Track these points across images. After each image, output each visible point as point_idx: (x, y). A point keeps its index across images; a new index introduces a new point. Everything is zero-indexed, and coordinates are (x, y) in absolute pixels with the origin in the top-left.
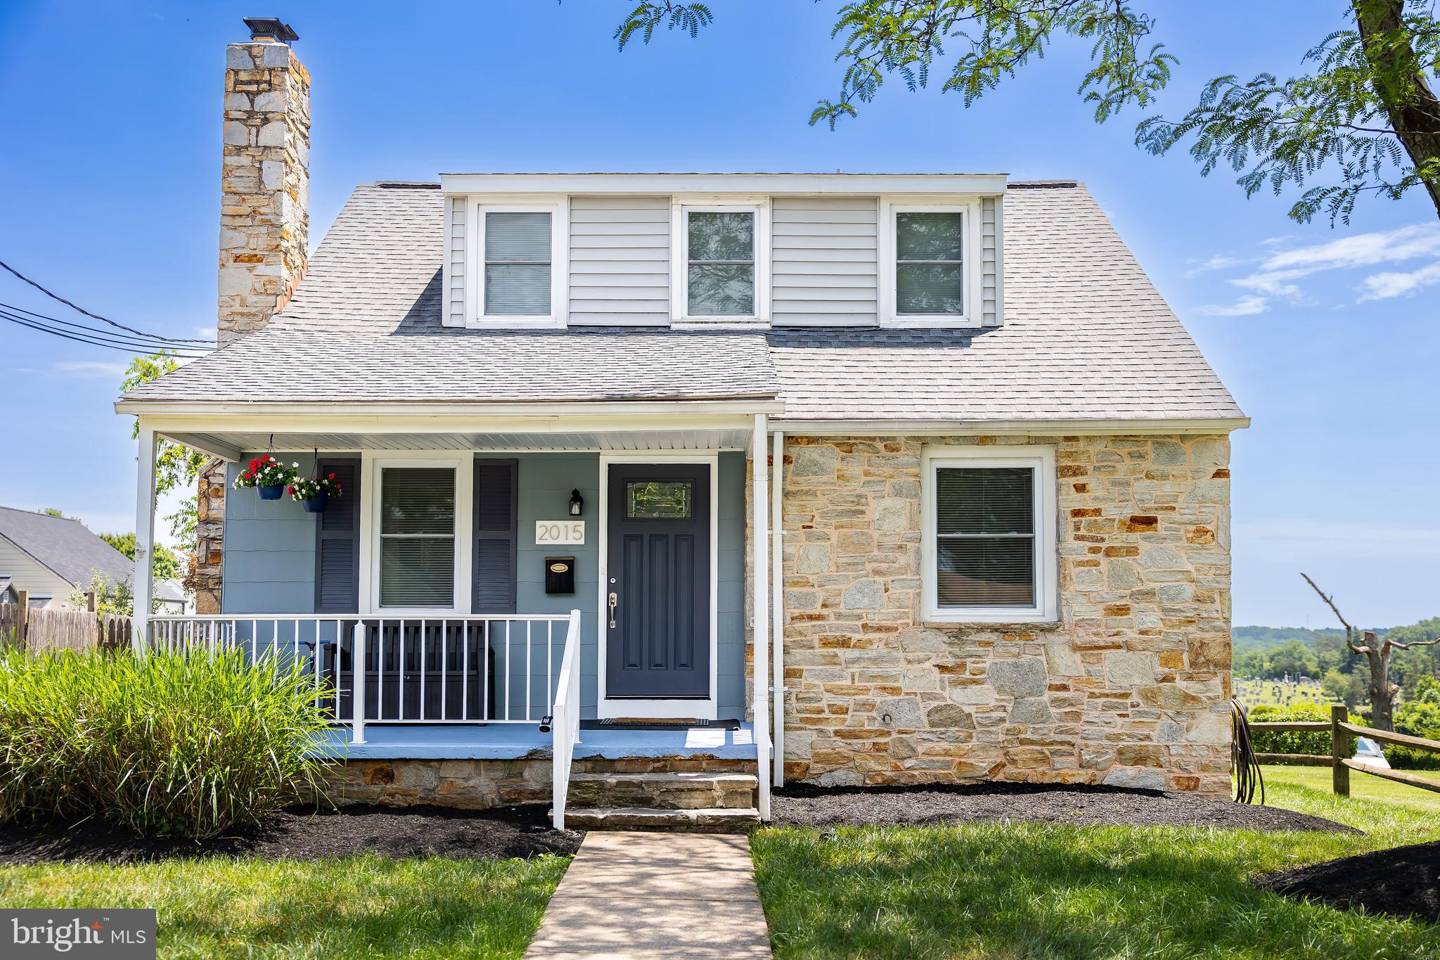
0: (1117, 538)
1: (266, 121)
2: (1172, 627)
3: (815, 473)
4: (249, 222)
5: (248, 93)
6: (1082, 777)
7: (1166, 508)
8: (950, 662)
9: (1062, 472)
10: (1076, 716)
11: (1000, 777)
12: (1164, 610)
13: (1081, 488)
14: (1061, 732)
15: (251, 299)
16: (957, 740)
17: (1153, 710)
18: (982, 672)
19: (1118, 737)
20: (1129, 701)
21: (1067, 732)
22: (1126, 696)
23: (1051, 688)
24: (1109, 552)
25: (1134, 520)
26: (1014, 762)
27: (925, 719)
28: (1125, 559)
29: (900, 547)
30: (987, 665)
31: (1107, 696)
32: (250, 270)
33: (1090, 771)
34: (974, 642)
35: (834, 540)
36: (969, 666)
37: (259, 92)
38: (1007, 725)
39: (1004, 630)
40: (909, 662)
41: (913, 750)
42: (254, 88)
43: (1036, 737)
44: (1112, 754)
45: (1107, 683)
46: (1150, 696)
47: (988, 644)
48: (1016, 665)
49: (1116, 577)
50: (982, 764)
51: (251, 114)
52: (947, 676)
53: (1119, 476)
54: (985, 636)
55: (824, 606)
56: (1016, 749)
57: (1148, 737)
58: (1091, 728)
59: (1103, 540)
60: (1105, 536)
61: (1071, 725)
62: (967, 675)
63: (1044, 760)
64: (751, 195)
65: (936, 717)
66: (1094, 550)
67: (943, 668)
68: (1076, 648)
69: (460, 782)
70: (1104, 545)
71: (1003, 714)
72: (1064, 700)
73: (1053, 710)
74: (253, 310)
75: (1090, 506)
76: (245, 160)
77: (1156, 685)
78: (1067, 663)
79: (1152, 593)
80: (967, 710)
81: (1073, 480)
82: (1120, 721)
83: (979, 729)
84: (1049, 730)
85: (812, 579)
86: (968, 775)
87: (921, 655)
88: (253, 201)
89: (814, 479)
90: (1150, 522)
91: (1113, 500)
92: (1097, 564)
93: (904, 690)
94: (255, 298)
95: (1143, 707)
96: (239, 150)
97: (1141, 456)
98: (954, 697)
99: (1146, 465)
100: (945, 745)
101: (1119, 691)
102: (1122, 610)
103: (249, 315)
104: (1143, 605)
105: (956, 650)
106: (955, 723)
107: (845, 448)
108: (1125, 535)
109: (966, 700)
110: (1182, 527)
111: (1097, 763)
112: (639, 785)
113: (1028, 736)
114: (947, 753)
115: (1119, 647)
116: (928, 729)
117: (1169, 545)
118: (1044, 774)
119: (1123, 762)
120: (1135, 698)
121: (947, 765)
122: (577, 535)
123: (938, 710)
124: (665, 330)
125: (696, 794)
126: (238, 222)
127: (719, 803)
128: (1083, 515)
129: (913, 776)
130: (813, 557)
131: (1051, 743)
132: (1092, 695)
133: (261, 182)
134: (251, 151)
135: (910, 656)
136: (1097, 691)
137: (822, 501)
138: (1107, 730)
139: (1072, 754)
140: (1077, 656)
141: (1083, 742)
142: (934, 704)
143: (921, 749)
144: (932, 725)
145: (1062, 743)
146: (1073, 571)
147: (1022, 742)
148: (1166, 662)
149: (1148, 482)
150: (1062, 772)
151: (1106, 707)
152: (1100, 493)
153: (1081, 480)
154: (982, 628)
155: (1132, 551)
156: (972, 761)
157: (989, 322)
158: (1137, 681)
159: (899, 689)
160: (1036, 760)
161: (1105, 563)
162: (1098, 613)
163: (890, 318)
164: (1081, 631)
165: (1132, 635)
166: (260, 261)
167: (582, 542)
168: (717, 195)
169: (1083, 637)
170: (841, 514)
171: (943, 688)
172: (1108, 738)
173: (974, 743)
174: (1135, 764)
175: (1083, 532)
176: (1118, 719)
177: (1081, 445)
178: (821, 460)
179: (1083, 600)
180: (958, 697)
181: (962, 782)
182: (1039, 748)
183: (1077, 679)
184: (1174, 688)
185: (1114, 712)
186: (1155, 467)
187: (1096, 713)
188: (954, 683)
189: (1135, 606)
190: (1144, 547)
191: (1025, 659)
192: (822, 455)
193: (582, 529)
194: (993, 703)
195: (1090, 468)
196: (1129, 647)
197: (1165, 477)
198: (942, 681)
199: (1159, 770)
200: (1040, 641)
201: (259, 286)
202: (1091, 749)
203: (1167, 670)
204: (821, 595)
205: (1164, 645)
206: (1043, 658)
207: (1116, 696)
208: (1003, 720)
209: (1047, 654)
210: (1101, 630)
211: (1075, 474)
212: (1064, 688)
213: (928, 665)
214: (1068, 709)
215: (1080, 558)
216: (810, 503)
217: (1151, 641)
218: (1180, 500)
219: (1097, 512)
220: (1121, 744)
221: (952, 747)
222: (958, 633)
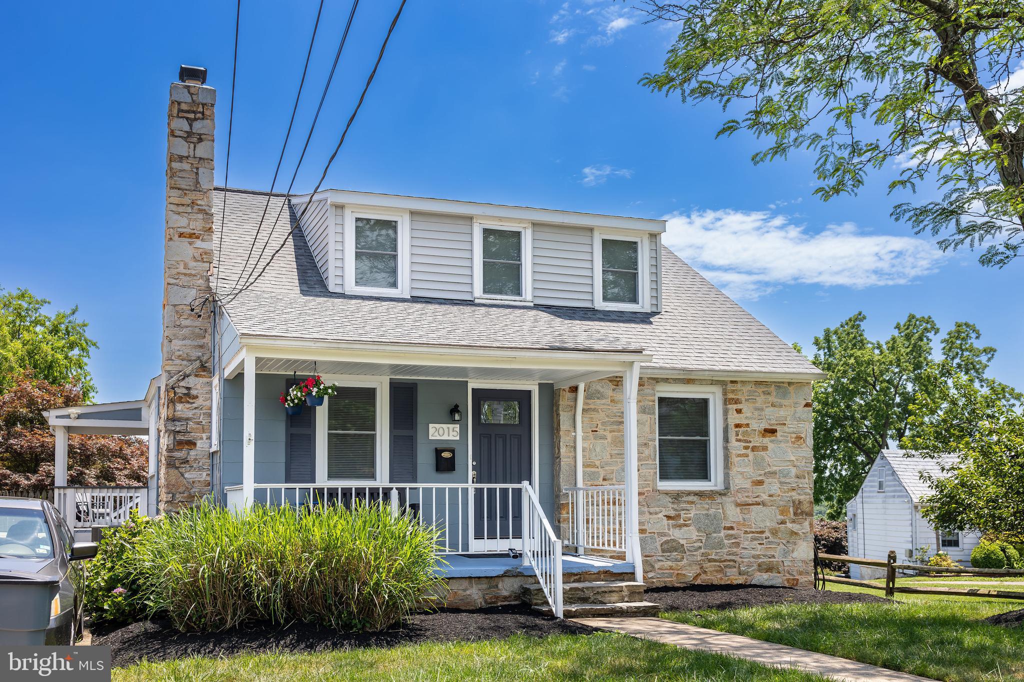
0: (757, 441)
1: (200, 140)
2: (785, 492)
3: (598, 398)
4: (189, 210)
5: (187, 119)
6: (740, 580)
7: (782, 424)
8: (672, 513)
9: (727, 401)
10: (737, 545)
11: (698, 582)
12: (781, 483)
13: (739, 411)
14: (730, 555)
15: (192, 264)
16: (676, 560)
17: (775, 540)
18: (690, 520)
19: (758, 557)
20: (764, 535)
21: (733, 554)
22: (762, 532)
23: (725, 528)
24: (754, 449)
25: (766, 430)
26: (705, 572)
27: (659, 548)
28: (762, 453)
29: (645, 444)
30: (692, 515)
31: (753, 532)
32: (190, 244)
33: (745, 577)
34: (685, 502)
35: (609, 439)
36: (682, 516)
37: (196, 119)
38: (703, 551)
39: (700, 494)
40: (651, 513)
41: (653, 567)
42: (192, 116)
43: (717, 558)
44: (755, 567)
45: (753, 525)
46: (774, 532)
47: (692, 503)
48: (707, 515)
49: (758, 464)
50: (690, 574)
51: (190, 134)
52: (671, 522)
53: (758, 405)
54: (691, 498)
55: (604, 480)
56: (707, 565)
57: (773, 556)
58: (746, 551)
59: (750, 442)
60: (751, 440)
61: (735, 550)
62: (682, 521)
63: (721, 570)
64: (521, 221)
65: (666, 546)
66: (746, 448)
67: (669, 517)
68: (738, 505)
69: (460, 592)
70: (751, 445)
71: (701, 544)
72: (732, 535)
73: (726, 541)
74: (193, 272)
75: (744, 422)
76: (186, 166)
77: (778, 526)
78: (733, 514)
79: (775, 473)
80: (682, 542)
81: (735, 407)
82: (759, 547)
83: (688, 553)
84: (723, 553)
85: (597, 463)
86: (682, 581)
87: (657, 509)
88: (193, 196)
89: (598, 401)
90: (773, 432)
91: (755, 419)
92: (747, 456)
93: (648, 531)
94: (195, 264)
95: (771, 539)
96: (181, 158)
97: (769, 394)
98: (675, 535)
99: (771, 399)
100: (670, 563)
101: (759, 530)
102: (760, 483)
103: (190, 275)
104: (770, 480)
105: (675, 506)
106: (676, 550)
107: (615, 383)
108: (761, 439)
109: (681, 536)
110: (789, 435)
111: (748, 572)
112: (582, 590)
113: (713, 557)
114: (671, 568)
115: (759, 504)
116: (661, 554)
117: (783, 445)
118: (721, 579)
119: (760, 571)
120: (767, 534)
121: (671, 575)
122: (455, 433)
123: (667, 542)
124: (470, 303)
125: (613, 594)
126: (181, 209)
127: (626, 599)
128: (740, 427)
129: (653, 582)
130: (598, 450)
131: (725, 561)
132: (746, 532)
133: (198, 182)
134: (191, 160)
135: (652, 510)
136: (748, 530)
137: (602, 415)
138: (753, 552)
139: (735, 567)
140: (738, 509)
141: (741, 560)
142: (665, 539)
143: (657, 566)
144: (663, 551)
145: (730, 561)
146: (735, 459)
147: (710, 561)
148: (782, 513)
149: (772, 409)
150: (731, 577)
151: (753, 539)
152: (749, 415)
153: (739, 406)
154: (689, 493)
155: (765, 449)
156: (684, 572)
157: (654, 310)
158: (768, 524)
159: (646, 530)
160: (717, 571)
161: (751, 455)
162: (747, 485)
163: (600, 304)
164: (740, 495)
165: (765, 497)
166: (198, 238)
167: (458, 438)
168: (500, 219)
169: (741, 498)
170: (613, 423)
171: (669, 529)
172: (753, 557)
173: (685, 561)
174: (767, 572)
175: (740, 437)
176: (758, 545)
177: (739, 386)
178: (602, 390)
179: (740, 477)
180: (677, 534)
181: (679, 585)
182: (718, 564)
183: (738, 523)
184: (786, 527)
185: (756, 542)
186: (776, 400)
187: (747, 543)
188: (675, 526)
189: (767, 481)
190: (771, 446)
191: (712, 511)
192: (602, 387)
193: (458, 430)
194: (695, 538)
195: (743, 399)
196: (763, 504)
197: (781, 406)
198: (668, 525)
199: (779, 575)
200: (719, 501)
201: (197, 255)
202: (745, 563)
203: (782, 517)
204: (602, 473)
205: (781, 503)
206: (721, 511)
207: (757, 533)
208: (700, 548)
209: (723, 508)
210: (750, 494)
211: (736, 403)
212: (732, 528)
213: (660, 515)
214: (733, 541)
215: (739, 452)
216: (595, 415)
217: (775, 500)
218: (788, 419)
219: (747, 425)
220: (760, 560)
221: (673, 564)
222: (677, 496)
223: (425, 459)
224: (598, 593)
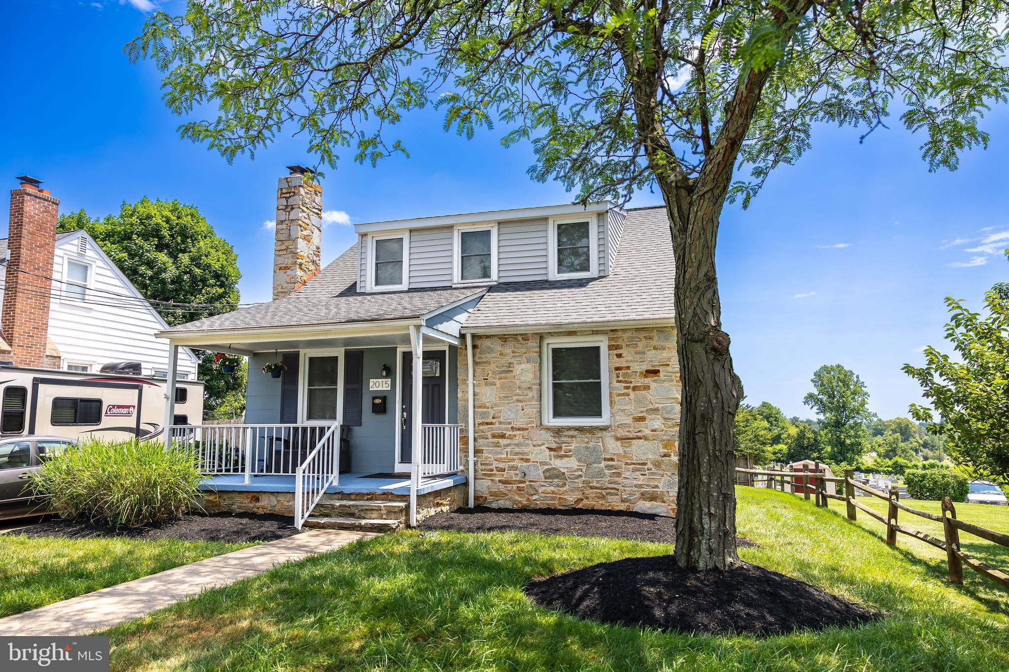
0: (639, 381)
1: (292, 209)
2: (669, 427)
3: (489, 353)
4: (285, 252)
5: (285, 197)
6: (623, 507)
7: (664, 365)
8: (554, 446)
9: (610, 348)
10: (619, 475)
11: (580, 506)
12: (664, 419)
13: (619, 356)
14: (611, 483)
15: (285, 285)
16: (558, 486)
17: (659, 472)
18: (570, 451)
19: (641, 486)
20: (646, 467)
21: (615, 483)
22: (644, 464)
23: (605, 459)
24: (635, 389)
25: (648, 372)
26: (587, 498)
27: (542, 475)
28: (643, 392)
29: (529, 388)
30: (572, 448)
31: (634, 464)
32: (285, 273)
33: (627, 504)
34: (566, 436)
35: (498, 385)
36: (564, 448)
37: (290, 197)
38: (583, 479)
39: (580, 429)
40: (534, 446)
41: (537, 491)
42: (288, 195)
43: (598, 485)
44: (638, 495)
45: (635, 458)
46: (657, 464)
47: (573, 437)
48: (587, 448)
49: (639, 402)
50: (571, 499)
51: (287, 206)
52: (552, 453)
53: (639, 349)
54: (571, 433)
55: (493, 418)
56: (588, 491)
57: (657, 487)
58: (626, 481)
59: (631, 382)
60: (633, 380)
61: (617, 479)
62: (562, 453)
63: (603, 497)
64: (489, 222)
65: (548, 474)
66: (627, 388)
67: (550, 449)
68: (617, 439)
69: (286, 503)
70: (632, 385)
71: (581, 473)
72: (612, 466)
73: (606, 471)
74: (286, 290)
75: (625, 365)
76: (284, 226)
77: (660, 458)
78: (613, 447)
79: (657, 410)
80: (563, 470)
81: (615, 352)
82: (642, 477)
83: (569, 480)
84: (605, 481)
85: (487, 405)
86: (564, 504)
87: (540, 442)
88: (286, 244)
89: (489, 355)
90: (656, 372)
91: (637, 361)
92: (628, 395)
93: (532, 460)
94: (287, 285)
95: (654, 470)
96: (282, 222)
97: (651, 338)
98: (556, 464)
99: (654, 343)
100: (552, 488)
101: (641, 462)
102: (642, 419)
103: (284, 292)
104: (653, 416)
105: (557, 440)
106: (557, 477)
107: (503, 340)
108: (643, 380)
109: (562, 465)
110: (673, 375)
111: (630, 500)
112: (349, 507)
113: (594, 484)
114: (553, 492)
115: (640, 438)
116: (544, 480)
117: (666, 384)
118: (602, 505)
119: (644, 499)
120: (650, 465)
121: (554, 499)
122: (387, 385)
123: (547, 470)
124: (450, 288)
125: (374, 512)
126: (281, 253)
127: (384, 517)
128: (620, 370)
129: (537, 504)
130: (488, 394)
131: (606, 489)
132: (627, 464)
133: (290, 235)
134: (287, 222)
135: (535, 443)
136: (628, 461)
137: (493, 366)
138: (635, 482)
139: (617, 495)
140: (619, 443)
141: (623, 488)
142: (546, 467)
143: (540, 490)
144: (546, 478)
145: (612, 489)
146: (617, 399)
147: (591, 488)
148: (665, 447)
149: (654, 351)
150: (612, 504)
151: (635, 470)
152: (630, 358)
153: (619, 351)
154: (569, 429)
155: (647, 388)
156: (566, 497)
157: (602, 274)
158: (650, 457)
159: (529, 459)
160: (598, 497)
161: (632, 394)
162: (629, 421)
163: (554, 275)
164: (620, 430)
165: (647, 432)
166: (289, 269)
167: (389, 389)
168: (473, 223)
169: (621, 433)
170: (502, 372)
171: (551, 459)
172: (636, 486)
173: (567, 487)
174: (651, 500)
175: (621, 378)
176: (641, 476)
177: (620, 334)
178: (492, 346)
179: (622, 414)
181: (561, 507)
182: (600, 491)
183: (618, 455)
184: (670, 460)
185: (639, 473)
186: (658, 344)
187: (629, 473)
188: (557, 457)
189: (648, 417)
190: (653, 385)
191: (591, 444)
192: (492, 344)
193: (389, 383)
194: (576, 467)
195: (624, 345)
196: (646, 438)
197: (663, 348)
198: (550, 455)
199: (663, 504)
200: (599, 435)
201: (288, 280)
202: (627, 492)
203: (666, 451)
204: (492, 412)
205: (665, 437)
206: (601, 444)
207: (639, 464)
208: (581, 476)
209: (603, 442)
210: (631, 429)
211: (616, 349)
212: (612, 460)
213: (543, 447)
214: (614, 471)
215: (620, 392)
216: (487, 367)
217: (658, 435)
218: (672, 360)
219: (628, 368)
220: (643, 490)
221: (555, 489)
222: (558, 431)
223: (367, 405)
224: (362, 510)
